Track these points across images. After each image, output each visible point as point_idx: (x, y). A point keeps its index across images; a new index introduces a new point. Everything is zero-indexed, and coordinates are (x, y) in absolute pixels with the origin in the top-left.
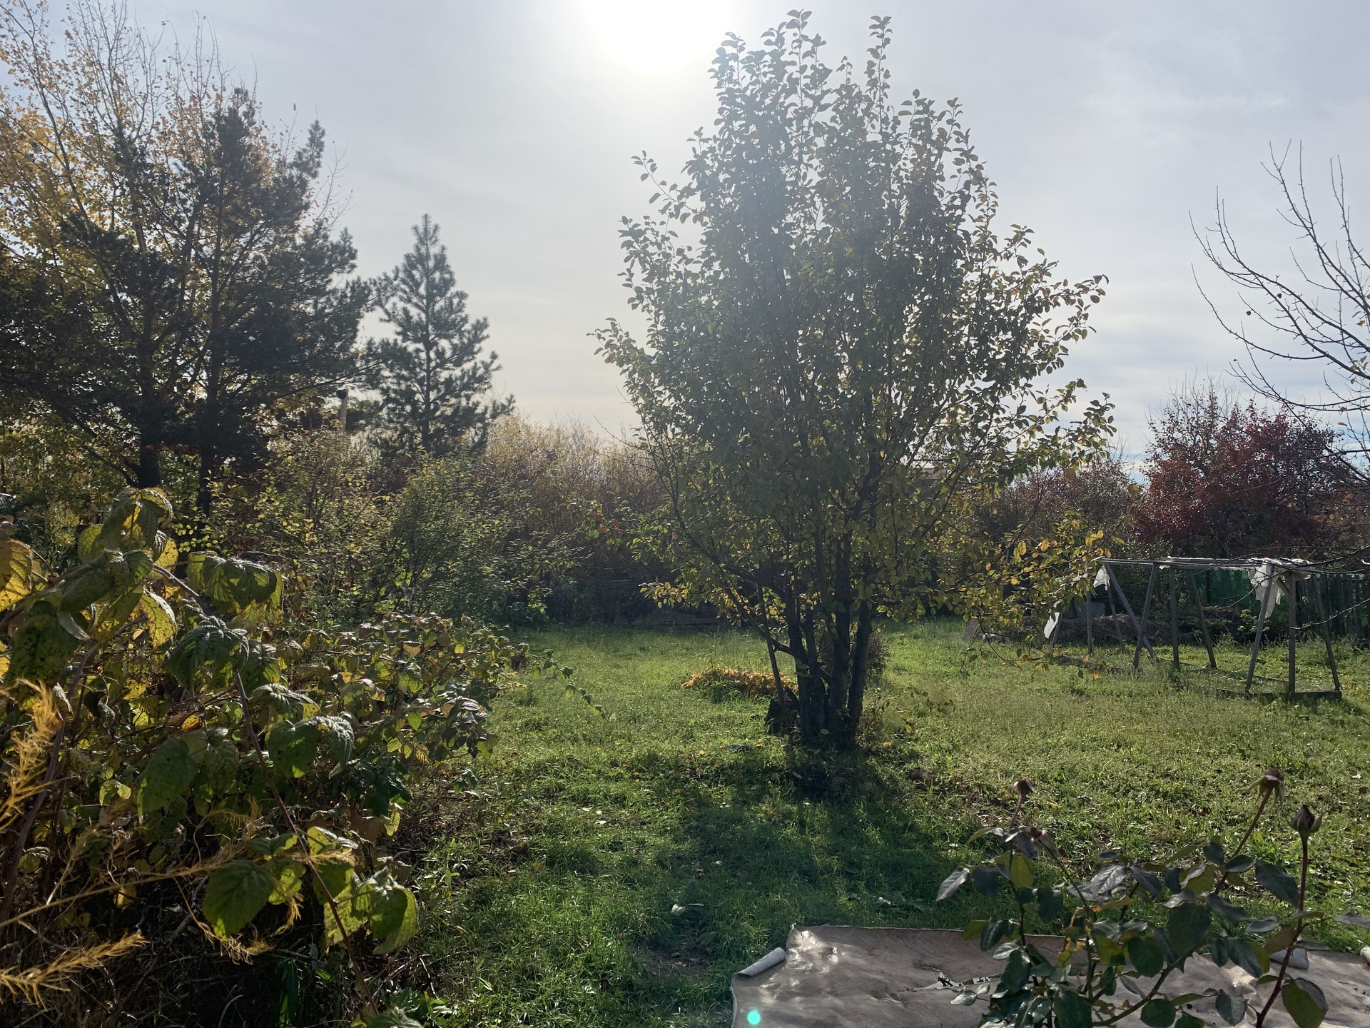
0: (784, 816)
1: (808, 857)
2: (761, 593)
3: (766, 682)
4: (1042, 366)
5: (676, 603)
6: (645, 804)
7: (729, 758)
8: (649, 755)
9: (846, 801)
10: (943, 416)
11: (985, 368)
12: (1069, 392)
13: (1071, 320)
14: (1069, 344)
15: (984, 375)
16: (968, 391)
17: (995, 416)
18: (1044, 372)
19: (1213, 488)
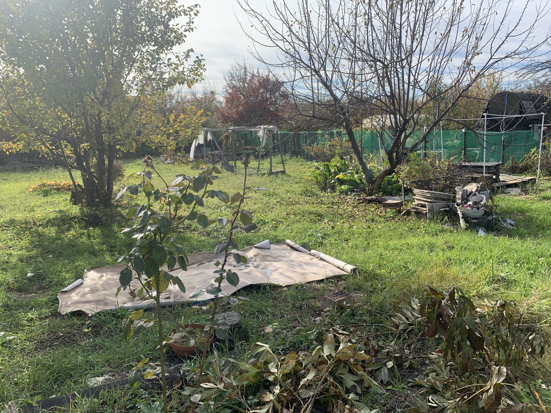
0: (81, 234)
1: (92, 247)
2: (61, 144)
3: (70, 186)
4: (177, 42)
5: (17, 151)
6: (11, 240)
7: (53, 216)
8: (10, 220)
9: (109, 225)
10: (137, 63)
11: (153, 41)
12: (188, 53)
13: (187, 23)
14: (187, 33)
15: (153, 44)
16: (147, 51)
17: (159, 62)
18: (177, 44)
19: (246, 103)
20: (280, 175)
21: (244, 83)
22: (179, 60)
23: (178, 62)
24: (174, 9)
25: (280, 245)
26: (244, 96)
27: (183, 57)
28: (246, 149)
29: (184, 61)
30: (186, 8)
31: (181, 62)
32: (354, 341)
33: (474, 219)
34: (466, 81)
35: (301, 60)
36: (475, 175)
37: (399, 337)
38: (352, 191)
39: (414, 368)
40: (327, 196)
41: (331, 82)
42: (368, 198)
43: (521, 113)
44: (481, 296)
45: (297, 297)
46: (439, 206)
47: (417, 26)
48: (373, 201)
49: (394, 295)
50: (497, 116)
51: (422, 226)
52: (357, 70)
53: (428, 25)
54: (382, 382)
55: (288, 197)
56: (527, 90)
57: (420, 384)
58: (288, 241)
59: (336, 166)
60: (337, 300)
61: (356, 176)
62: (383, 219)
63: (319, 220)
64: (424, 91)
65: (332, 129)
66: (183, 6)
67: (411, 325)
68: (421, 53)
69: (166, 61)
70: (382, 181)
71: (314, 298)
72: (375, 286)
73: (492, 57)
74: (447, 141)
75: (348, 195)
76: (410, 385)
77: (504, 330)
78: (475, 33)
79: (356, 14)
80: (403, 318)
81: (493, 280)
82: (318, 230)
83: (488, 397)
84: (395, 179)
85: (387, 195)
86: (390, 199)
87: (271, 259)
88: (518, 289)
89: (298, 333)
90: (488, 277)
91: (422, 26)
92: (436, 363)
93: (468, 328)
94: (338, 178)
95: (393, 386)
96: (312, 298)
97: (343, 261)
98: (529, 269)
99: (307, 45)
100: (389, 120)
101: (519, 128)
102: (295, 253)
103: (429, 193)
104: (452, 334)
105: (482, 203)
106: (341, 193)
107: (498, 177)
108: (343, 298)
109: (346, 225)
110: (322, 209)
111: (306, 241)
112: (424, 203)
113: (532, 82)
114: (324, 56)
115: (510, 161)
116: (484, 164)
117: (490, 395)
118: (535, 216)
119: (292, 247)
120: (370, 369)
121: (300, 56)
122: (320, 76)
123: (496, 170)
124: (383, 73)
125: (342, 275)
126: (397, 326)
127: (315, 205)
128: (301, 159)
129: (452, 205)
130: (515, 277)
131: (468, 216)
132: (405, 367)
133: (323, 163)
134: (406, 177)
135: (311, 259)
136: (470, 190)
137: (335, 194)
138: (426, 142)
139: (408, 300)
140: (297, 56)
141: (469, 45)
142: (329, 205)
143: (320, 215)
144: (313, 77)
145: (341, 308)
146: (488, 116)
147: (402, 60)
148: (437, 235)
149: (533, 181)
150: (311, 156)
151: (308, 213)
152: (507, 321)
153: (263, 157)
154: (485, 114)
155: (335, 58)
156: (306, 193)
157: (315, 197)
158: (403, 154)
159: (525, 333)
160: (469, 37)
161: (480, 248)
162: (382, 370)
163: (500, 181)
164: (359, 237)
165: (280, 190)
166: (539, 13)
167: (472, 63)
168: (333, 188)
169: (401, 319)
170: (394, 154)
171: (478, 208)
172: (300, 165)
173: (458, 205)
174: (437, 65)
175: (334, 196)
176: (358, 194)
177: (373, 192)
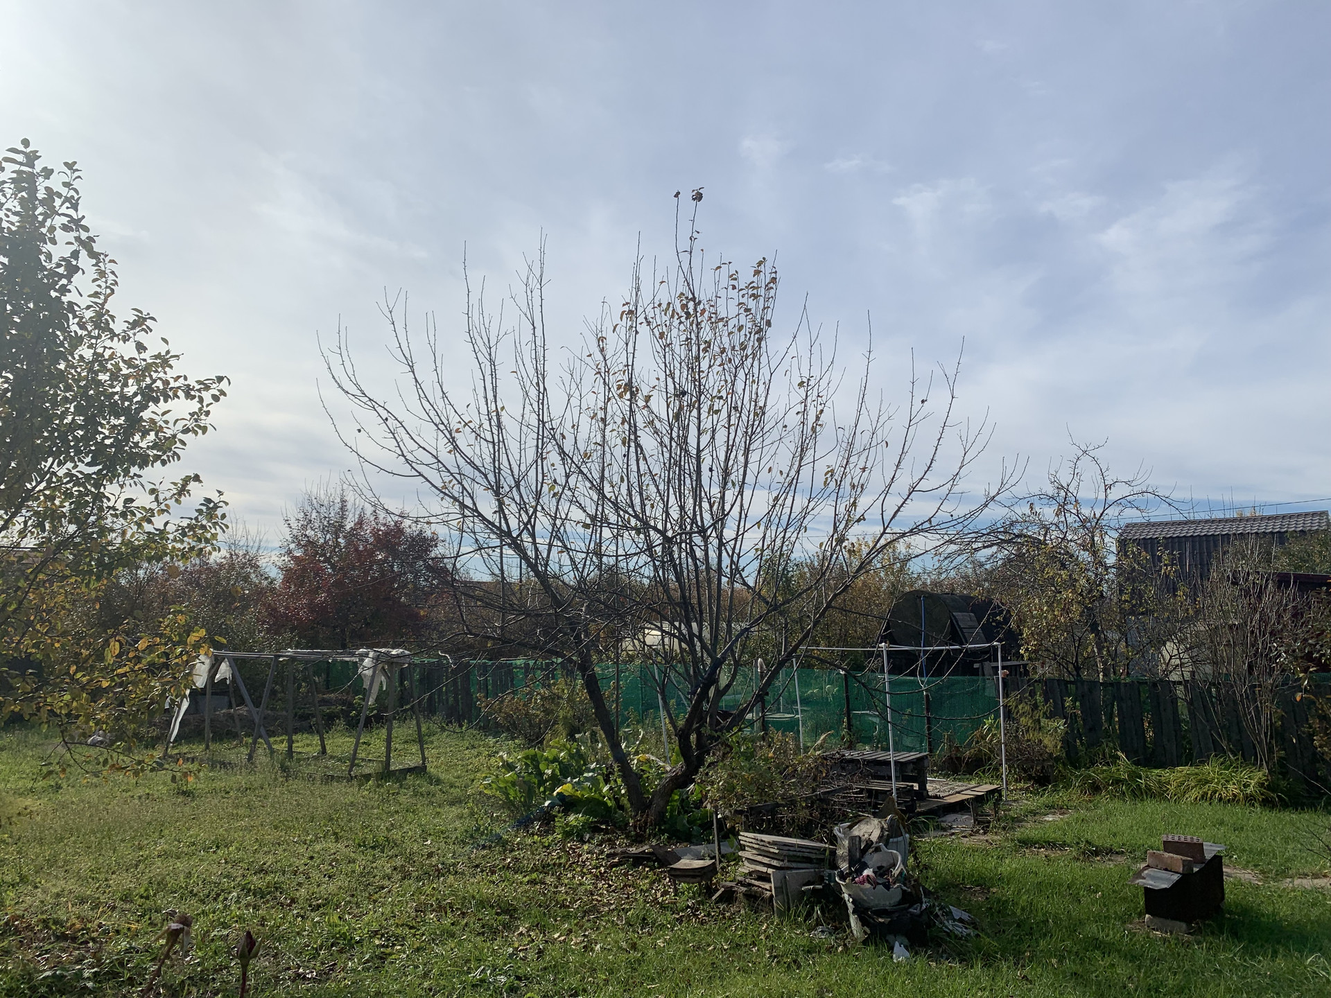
11: (91, 451)
12: (184, 486)
13: (192, 414)
16: (69, 475)
17: (99, 504)
18: (158, 463)
19: (338, 584)
20: (410, 780)
21: (337, 537)
22: (157, 499)
23: (154, 506)
24: (159, 384)
26: (333, 567)
27: (168, 495)
28: (325, 702)
29: (172, 502)
30: (192, 382)
31: (163, 507)
33: (879, 914)
35: (477, 511)
36: (876, 786)
38: (595, 830)
40: (529, 845)
41: (546, 565)
42: (633, 850)
46: (800, 878)
47: (732, 457)
48: (645, 859)
51: (762, 937)
55: (426, 851)
59: (556, 760)
61: (605, 789)
62: (669, 913)
63: (507, 927)
66: (186, 378)
68: (743, 516)
69: (120, 506)
70: (668, 801)
73: (885, 529)
75: (584, 842)
78: (849, 477)
84: (697, 797)
85: (679, 841)
86: (685, 857)
91: (741, 459)
94: (560, 795)
99: (491, 477)
103: (774, 842)
105: (896, 872)
106: (567, 835)
107: (923, 785)
109: (576, 941)
110: (515, 889)
112: (764, 869)
113: (970, 572)
115: (945, 746)
116: (892, 756)
118: (1010, 895)
121: (474, 504)
122: (520, 548)
123: (915, 771)
127: (495, 877)
128: (470, 733)
129: (830, 875)
131: (866, 905)
133: (525, 752)
136: (866, 837)
137: (550, 838)
140: (468, 502)
142: (534, 876)
143: (509, 910)
144: (505, 549)
148: (799, 966)
149: (996, 796)
150: (497, 724)
151: (477, 905)
153: (368, 723)
154: (883, 645)
156: (473, 837)
157: (499, 848)
160: (838, 485)
163: (928, 797)
167: (847, 537)
168: (547, 822)
170: (693, 737)
171: (887, 886)
172: (467, 748)
173: (843, 877)
174: (776, 537)
175: (549, 846)
176: (609, 840)
177: (645, 832)
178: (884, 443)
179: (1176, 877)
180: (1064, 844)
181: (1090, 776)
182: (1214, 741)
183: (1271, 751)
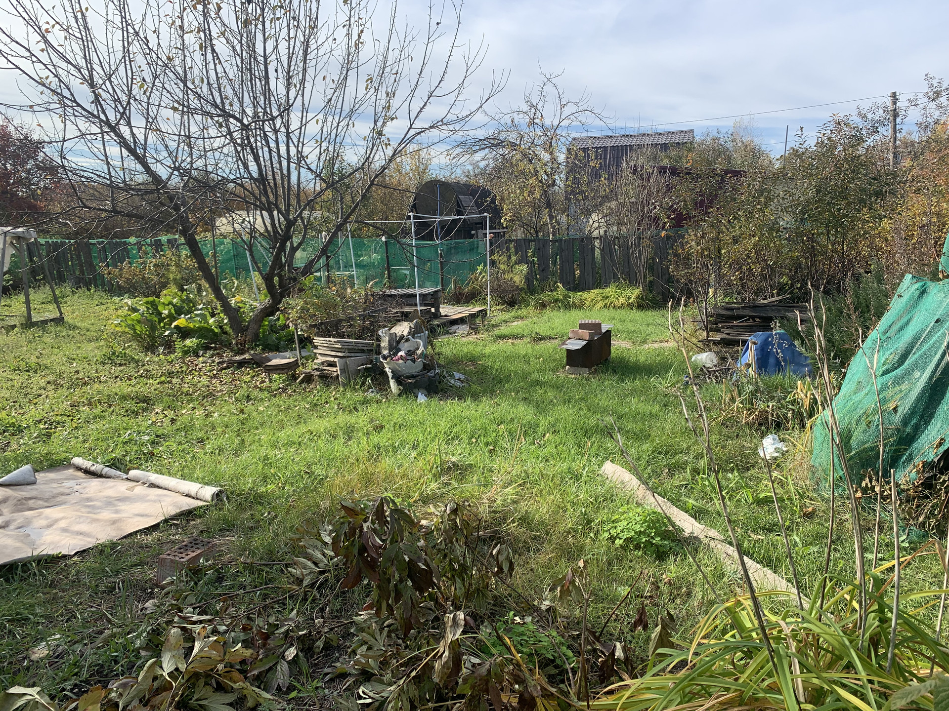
20: (51, 327)
25: (59, 470)
32: (223, 628)
33: (409, 377)
34: (379, 159)
35: (75, 101)
36: (407, 309)
37: (305, 599)
38: (207, 348)
39: (332, 646)
40: (157, 362)
41: (145, 149)
42: (238, 358)
43: (459, 213)
44: (426, 500)
45: (104, 571)
46: (356, 362)
48: (245, 363)
49: (292, 527)
50: (428, 218)
51: (332, 399)
52: (194, 129)
53: (311, 64)
54: (279, 689)
55: (73, 370)
56: (465, 179)
57: (344, 671)
58: (78, 461)
59: (170, 303)
60: (187, 558)
61: (211, 321)
62: (266, 393)
63: (145, 410)
64: (315, 173)
65: (156, 235)
67: (322, 572)
68: (305, 109)
70: (260, 326)
71: (141, 564)
72: (258, 516)
73: (411, 125)
74: (361, 255)
75: (198, 357)
76: (327, 678)
77: (459, 549)
78: (384, 85)
79: (181, 27)
80: (309, 563)
81: (442, 470)
82: (143, 429)
83: (443, 667)
84: (281, 322)
85: (271, 350)
86: (275, 358)
87: (41, 502)
88: (475, 478)
89: (106, 643)
90: (435, 466)
91: (301, 65)
92: (366, 629)
93: (407, 559)
94: (177, 327)
95: (299, 691)
96: (135, 565)
97: (197, 480)
98: (487, 444)
99: (86, 73)
100: (259, 221)
101: (458, 235)
102: (95, 482)
103: (338, 342)
104: (385, 573)
105: (419, 352)
106: (186, 353)
107: (437, 309)
108: (199, 551)
109: (199, 413)
110: (150, 387)
111: (118, 454)
112: (332, 359)
113: (470, 168)
114: (124, 98)
115: (452, 285)
116: (417, 291)
117: (446, 662)
118: (489, 364)
119: (87, 472)
120: (256, 672)
121: (72, 95)
122: (119, 135)
123: (433, 300)
124: (242, 139)
125: (195, 509)
126: (299, 581)
127: (133, 382)
128: (98, 295)
129: (376, 358)
130: (471, 460)
131: (400, 374)
132: (317, 650)
133: (145, 299)
134: (300, 318)
135: (131, 489)
136: (400, 333)
137: (173, 356)
138: (328, 257)
139: (315, 530)
140: (66, 93)
141: (377, 104)
142: (163, 379)
143: (146, 400)
144: (106, 136)
145: (195, 572)
146: (415, 218)
147: (273, 119)
148: (357, 411)
149: (483, 313)
150: (119, 287)
151: (120, 399)
152: (463, 533)
153: (7, 291)
154: (411, 214)
155: (148, 104)
156: (111, 359)
157: (133, 365)
158: (290, 279)
159: (488, 543)
160: (377, 90)
161: (420, 423)
162: (279, 667)
163: (441, 316)
164: (224, 432)
165: (53, 358)
166: (469, 65)
167: (384, 133)
168: (169, 346)
169: (305, 567)
170: (276, 279)
171: (414, 361)
172: (97, 305)
173: (385, 358)
174: (331, 131)
175: (172, 361)
176: (218, 354)
177: (245, 347)
178: (410, 57)
179: (584, 343)
180: (523, 336)
181: (540, 298)
182: (614, 274)
183: (645, 276)
